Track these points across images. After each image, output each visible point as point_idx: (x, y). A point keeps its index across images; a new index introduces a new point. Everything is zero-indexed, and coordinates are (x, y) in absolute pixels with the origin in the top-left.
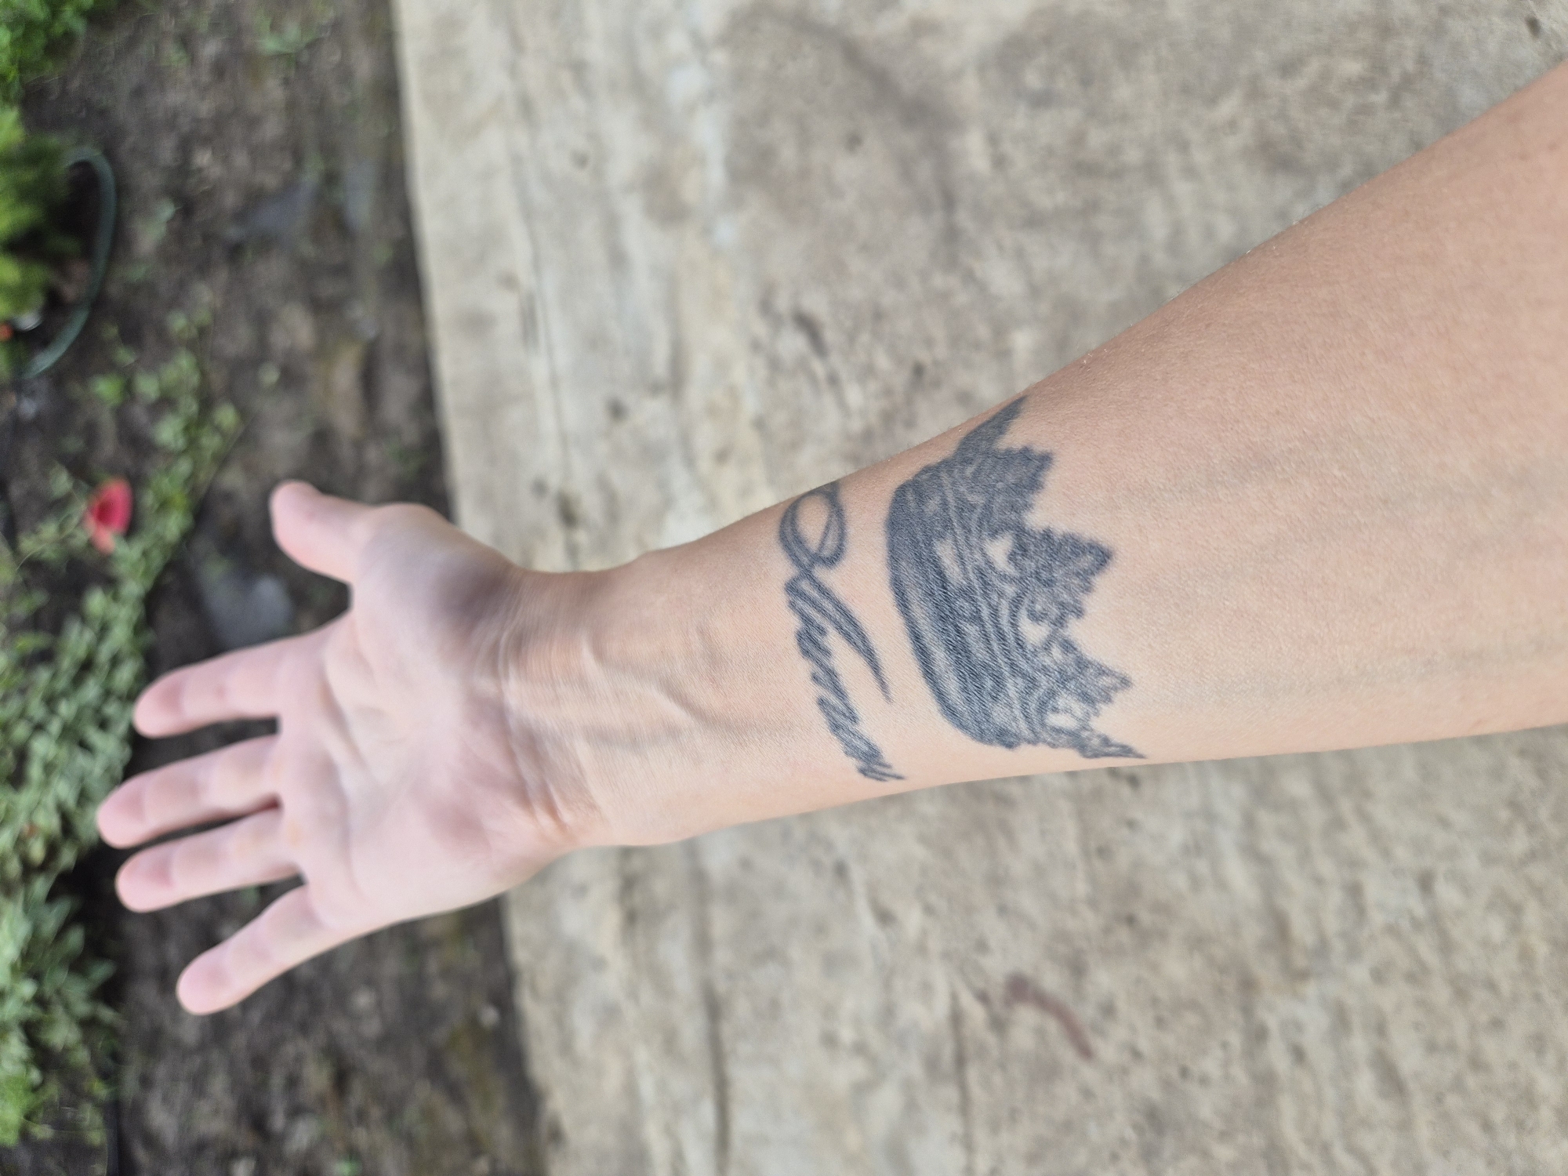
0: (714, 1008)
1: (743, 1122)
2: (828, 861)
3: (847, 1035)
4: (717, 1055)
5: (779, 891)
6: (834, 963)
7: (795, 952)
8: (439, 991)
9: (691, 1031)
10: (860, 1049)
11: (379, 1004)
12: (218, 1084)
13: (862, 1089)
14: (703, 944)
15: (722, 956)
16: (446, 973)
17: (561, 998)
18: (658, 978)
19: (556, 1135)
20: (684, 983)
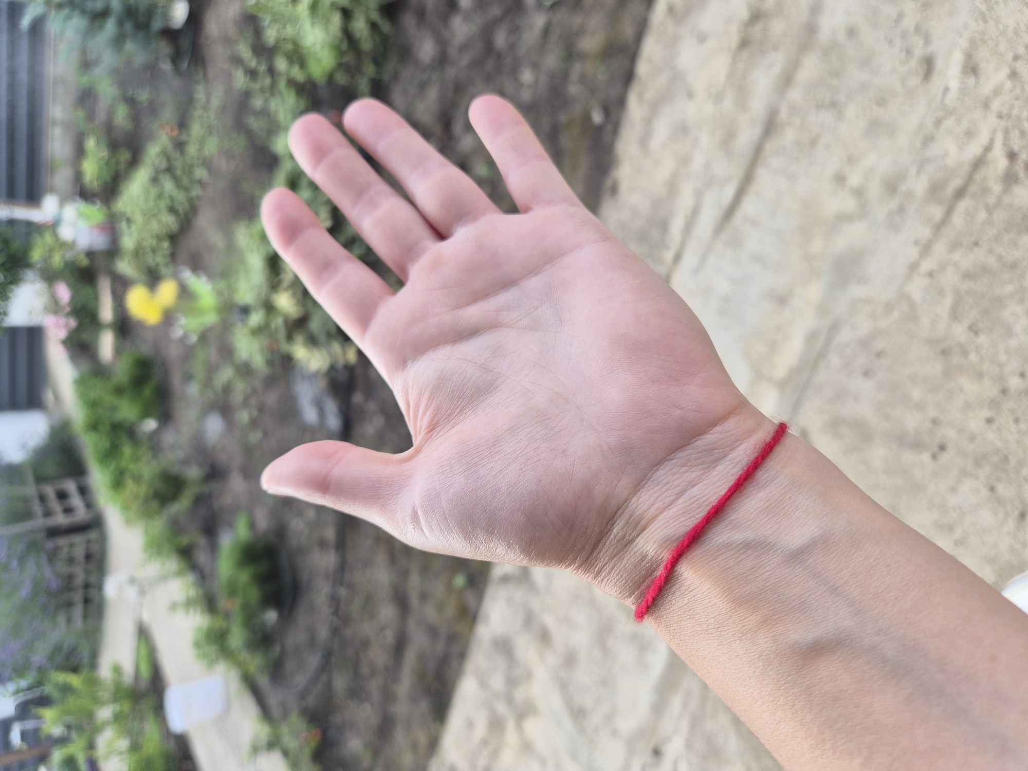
0: (770, 127)
1: (749, 206)
2: (919, 51)
3: (854, 180)
4: (756, 156)
5: (866, 62)
6: (875, 127)
7: (851, 111)
8: (574, 89)
9: (747, 136)
10: (859, 193)
11: (536, 82)
12: (433, 93)
13: (843, 218)
14: (787, 80)
15: (795, 95)
16: (583, 79)
17: (655, 108)
18: (742, 93)
19: (614, 190)
20: (758, 105)
